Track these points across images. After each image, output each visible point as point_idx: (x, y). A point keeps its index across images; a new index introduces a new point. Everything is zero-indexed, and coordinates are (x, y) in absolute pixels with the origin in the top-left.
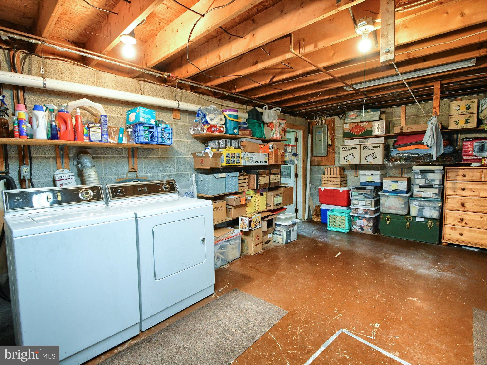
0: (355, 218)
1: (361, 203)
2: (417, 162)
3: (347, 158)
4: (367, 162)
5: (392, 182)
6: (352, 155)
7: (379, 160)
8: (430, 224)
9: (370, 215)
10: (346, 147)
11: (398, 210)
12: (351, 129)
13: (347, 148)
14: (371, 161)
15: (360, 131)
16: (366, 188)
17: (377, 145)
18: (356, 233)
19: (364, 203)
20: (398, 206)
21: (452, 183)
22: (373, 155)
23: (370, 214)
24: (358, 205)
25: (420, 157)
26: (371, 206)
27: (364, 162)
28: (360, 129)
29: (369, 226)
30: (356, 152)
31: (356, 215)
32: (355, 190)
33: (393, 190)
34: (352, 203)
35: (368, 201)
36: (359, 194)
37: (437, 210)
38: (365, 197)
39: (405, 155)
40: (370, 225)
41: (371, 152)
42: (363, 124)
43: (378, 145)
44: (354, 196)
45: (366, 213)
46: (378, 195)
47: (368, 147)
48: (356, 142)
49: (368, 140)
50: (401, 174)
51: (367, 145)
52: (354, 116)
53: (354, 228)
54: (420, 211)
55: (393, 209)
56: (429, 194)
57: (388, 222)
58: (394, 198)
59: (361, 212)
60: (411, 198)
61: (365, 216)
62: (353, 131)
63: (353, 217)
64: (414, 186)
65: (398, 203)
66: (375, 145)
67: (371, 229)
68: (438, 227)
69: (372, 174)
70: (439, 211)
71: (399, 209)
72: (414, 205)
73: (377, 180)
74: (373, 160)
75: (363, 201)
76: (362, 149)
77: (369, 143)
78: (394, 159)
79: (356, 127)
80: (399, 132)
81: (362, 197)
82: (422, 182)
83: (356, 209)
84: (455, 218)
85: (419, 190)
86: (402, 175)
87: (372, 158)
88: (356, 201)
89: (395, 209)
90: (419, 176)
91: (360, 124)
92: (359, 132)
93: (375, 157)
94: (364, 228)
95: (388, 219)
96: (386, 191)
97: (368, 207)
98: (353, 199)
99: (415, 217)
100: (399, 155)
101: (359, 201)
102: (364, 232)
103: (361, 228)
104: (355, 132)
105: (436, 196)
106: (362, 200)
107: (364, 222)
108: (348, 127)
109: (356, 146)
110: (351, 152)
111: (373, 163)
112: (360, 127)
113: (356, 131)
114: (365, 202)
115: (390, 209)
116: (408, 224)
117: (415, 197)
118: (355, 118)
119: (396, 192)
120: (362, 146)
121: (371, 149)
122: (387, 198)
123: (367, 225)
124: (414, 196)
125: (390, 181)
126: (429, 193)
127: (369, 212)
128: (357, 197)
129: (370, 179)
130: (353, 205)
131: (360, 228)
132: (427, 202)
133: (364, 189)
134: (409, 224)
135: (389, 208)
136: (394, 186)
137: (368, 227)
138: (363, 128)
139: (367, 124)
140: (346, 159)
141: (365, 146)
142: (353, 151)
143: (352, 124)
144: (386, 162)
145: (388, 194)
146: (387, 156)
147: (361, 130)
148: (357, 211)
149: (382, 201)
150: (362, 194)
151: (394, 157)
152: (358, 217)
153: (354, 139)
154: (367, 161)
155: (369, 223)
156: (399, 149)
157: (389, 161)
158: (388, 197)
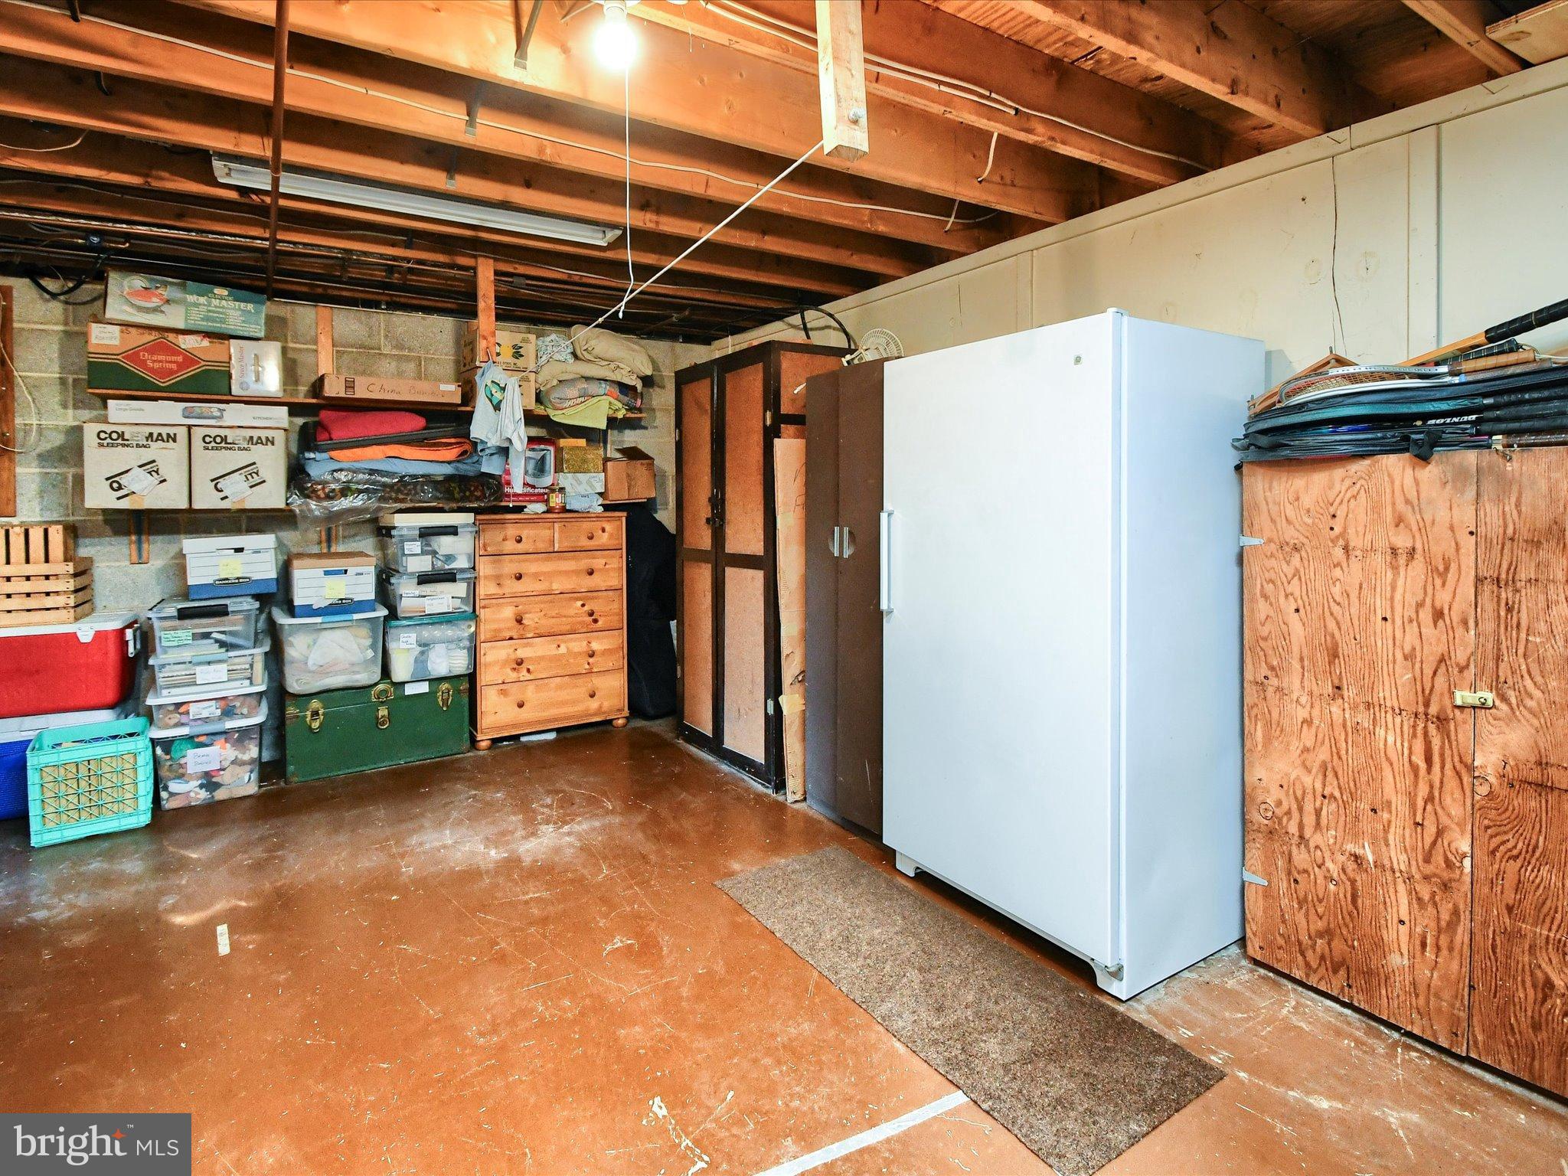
0: (175, 747)
1: (203, 674)
2: (397, 500)
3: (124, 480)
4: (222, 499)
5: (327, 573)
6: (150, 467)
7: (272, 495)
8: (445, 695)
9: (243, 716)
10: (120, 429)
11: (355, 673)
12: (133, 355)
13: (121, 435)
14: (239, 495)
15: (174, 367)
16: (230, 609)
17: (263, 434)
18: (187, 813)
19: (220, 672)
20: (354, 659)
21: (494, 562)
22: (249, 470)
23: (245, 711)
24: (195, 684)
25: (406, 484)
26: (250, 679)
27: (206, 499)
28: (174, 358)
29: (243, 763)
30: (169, 459)
31: (184, 731)
32: (177, 623)
33: (330, 602)
34: (160, 681)
35: (237, 660)
36: (195, 637)
37: (464, 648)
38: (222, 644)
39: (361, 476)
40: (246, 757)
41: (240, 459)
42: (188, 342)
43: (270, 434)
44: (170, 651)
45: (228, 712)
46: (274, 632)
47: (224, 439)
48: (169, 412)
49: (221, 411)
50: (324, 545)
51: (223, 432)
52: (155, 299)
53: (172, 794)
54: (421, 660)
55: (336, 673)
56: (445, 601)
57: (316, 725)
58: (338, 632)
59: (205, 714)
60: (394, 623)
61: (230, 724)
62: (143, 363)
63: (167, 744)
64: (401, 581)
65: (355, 646)
66: (256, 434)
67: (251, 772)
68: (465, 700)
69: (239, 550)
70: (469, 649)
71: (356, 669)
72: (403, 646)
73: (265, 569)
74: (250, 491)
75: (212, 667)
76: (198, 444)
77: (227, 421)
78: (323, 489)
79: (154, 348)
80: (342, 395)
81: (210, 649)
82: (424, 564)
83: (178, 705)
84: (505, 663)
85: (417, 593)
86: (329, 547)
87: (246, 485)
88: (180, 671)
89: (342, 672)
90: (415, 547)
91: (171, 337)
92: (171, 372)
93: (257, 479)
94: (225, 778)
95: (315, 713)
96: (309, 611)
97: (237, 684)
98: (163, 666)
99: (403, 683)
100: (342, 476)
101: (198, 669)
102: (221, 795)
103: (209, 782)
104: (152, 370)
105: (463, 606)
106: (209, 663)
107: (223, 752)
108: (117, 342)
109: (172, 431)
110: (146, 455)
111: (248, 506)
112: (174, 350)
113: (157, 366)
114: (224, 667)
115: (327, 674)
116: (383, 712)
117: (405, 618)
118: (156, 310)
119: (342, 607)
120: (198, 434)
121: (240, 449)
122: (314, 636)
123: (233, 762)
124: (400, 614)
125: (320, 572)
126: (445, 598)
127: (242, 705)
128: (186, 655)
129: (233, 568)
130: (165, 692)
131: (201, 786)
132: (437, 626)
133: (221, 612)
134: (386, 712)
135: (323, 671)
136: (336, 589)
137: (238, 769)
138: (190, 359)
139: (206, 343)
140: (120, 488)
141: (213, 432)
142: (155, 451)
143: (133, 330)
144: (297, 502)
145: (319, 620)
146: (297, 476)
147: (181, 366)
148: (187, 713)
149: (296, 648)
150: (206, 636)
151: (324, 483)
152: (190, 738)
153: (156, 399)
154: (222, 495)
155: (244, 750)
156: (334, 454)
157: (309, 497)
158: (318, 629)
